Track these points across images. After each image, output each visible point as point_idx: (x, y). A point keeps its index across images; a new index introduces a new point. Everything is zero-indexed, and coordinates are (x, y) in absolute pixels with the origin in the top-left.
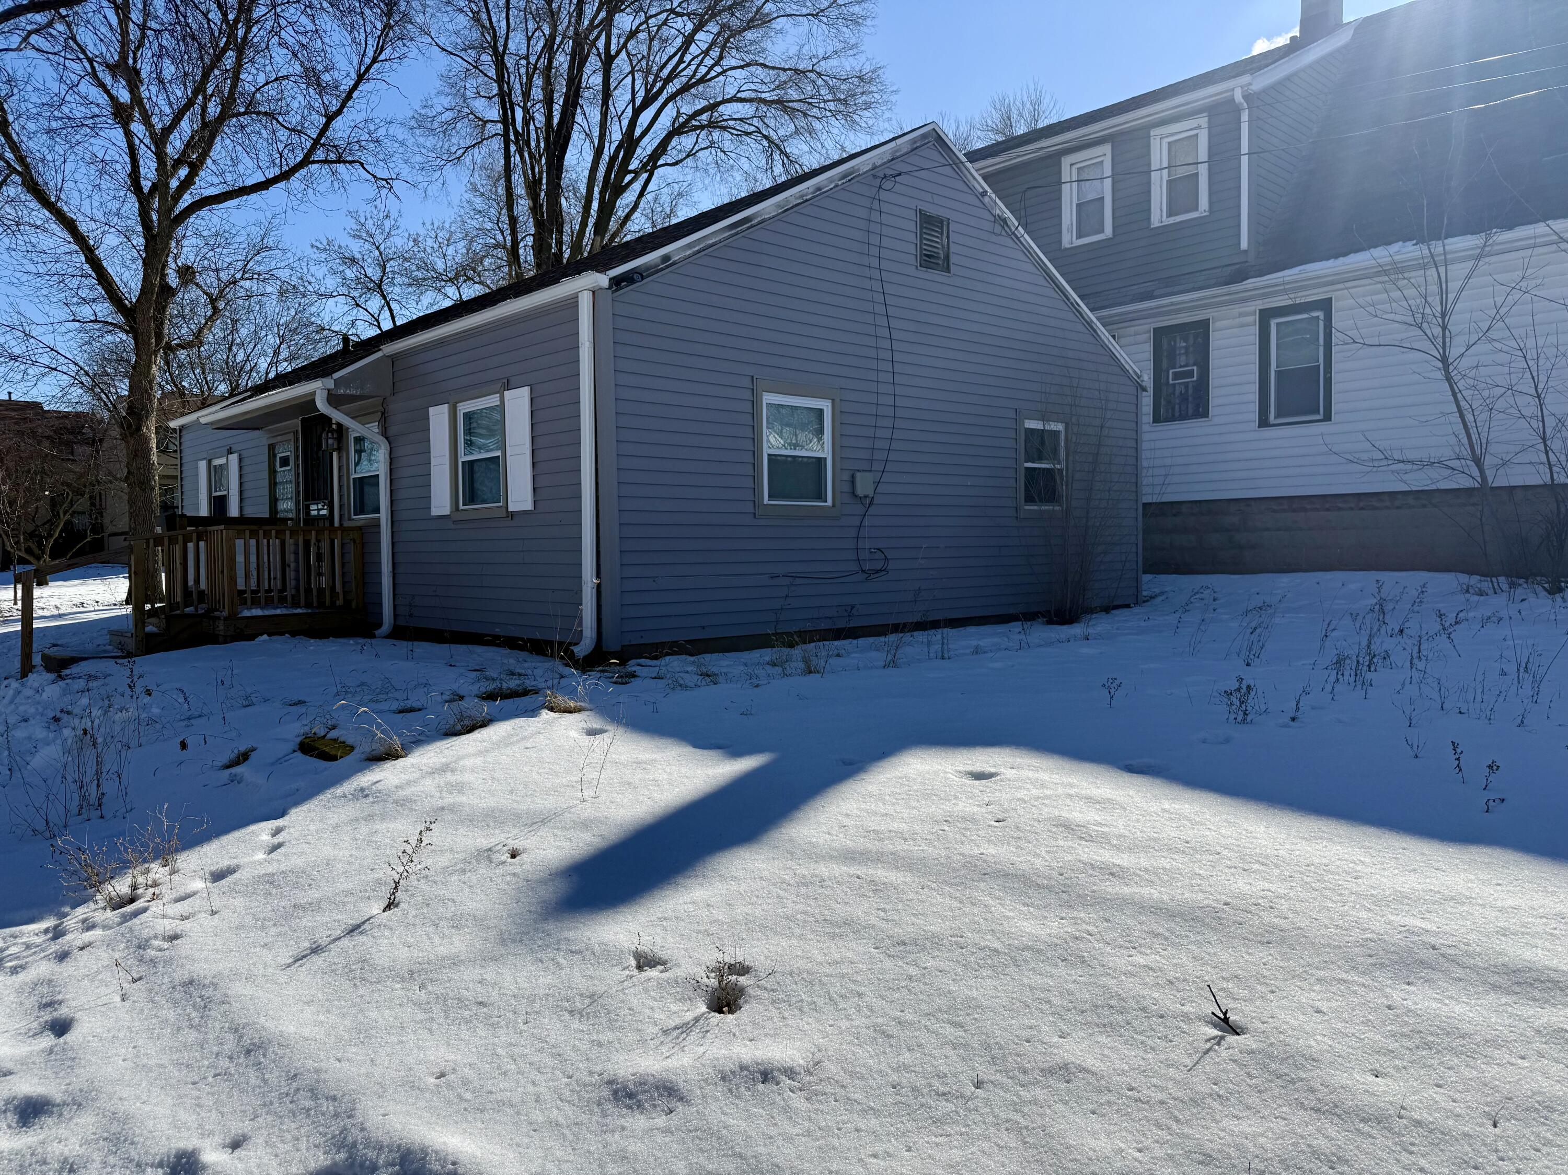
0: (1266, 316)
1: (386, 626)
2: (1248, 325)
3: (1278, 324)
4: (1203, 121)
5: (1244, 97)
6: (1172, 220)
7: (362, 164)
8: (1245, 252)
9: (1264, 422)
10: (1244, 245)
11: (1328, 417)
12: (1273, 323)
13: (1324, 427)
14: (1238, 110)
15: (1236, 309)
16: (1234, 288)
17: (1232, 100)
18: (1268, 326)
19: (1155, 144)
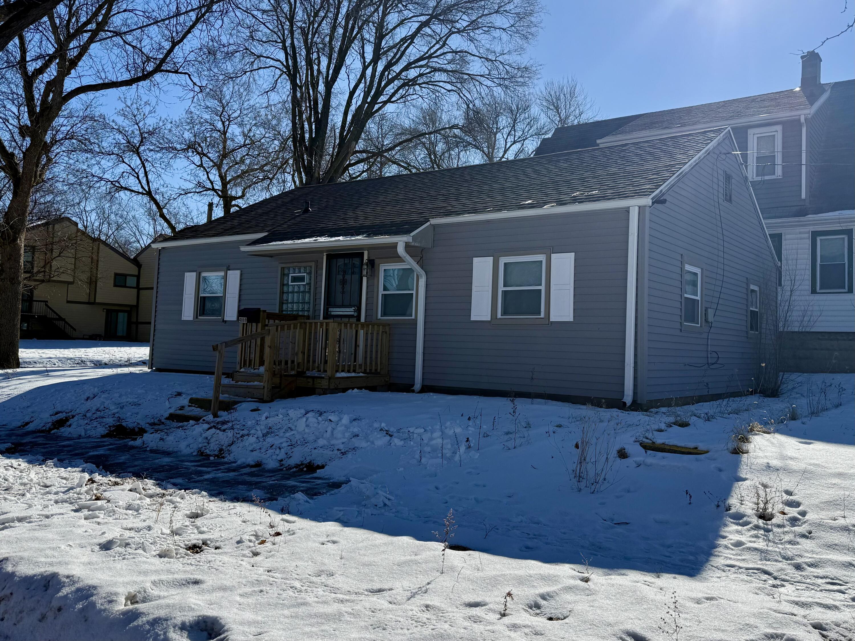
0: (815, 235)
1: (418, 386)
2: (804, 239)
3: (821, 240)
4: (779, 128)
5: (805, 120)
6: (759, 178)
7: (189, 76)
8: (804, 200)
9: (814, 291)
10: (803, 196)
11: (850, 291)
12: (818, 239)
13: (849, 296)
14: (800, 125)
15: (798, 230)
16: (802, 219)
17: (799, 120)
18: (816, 240)
19: (750, 138)
